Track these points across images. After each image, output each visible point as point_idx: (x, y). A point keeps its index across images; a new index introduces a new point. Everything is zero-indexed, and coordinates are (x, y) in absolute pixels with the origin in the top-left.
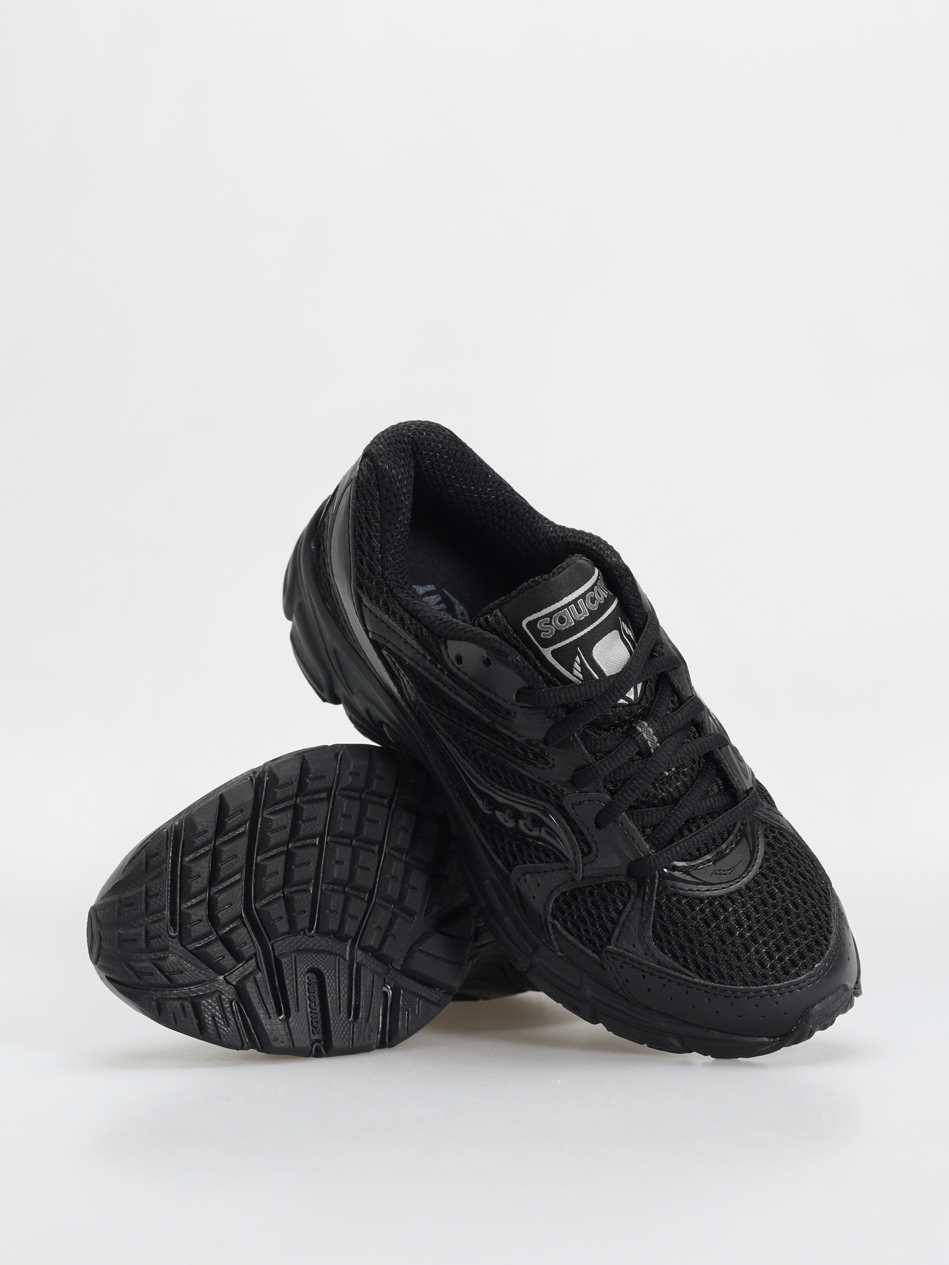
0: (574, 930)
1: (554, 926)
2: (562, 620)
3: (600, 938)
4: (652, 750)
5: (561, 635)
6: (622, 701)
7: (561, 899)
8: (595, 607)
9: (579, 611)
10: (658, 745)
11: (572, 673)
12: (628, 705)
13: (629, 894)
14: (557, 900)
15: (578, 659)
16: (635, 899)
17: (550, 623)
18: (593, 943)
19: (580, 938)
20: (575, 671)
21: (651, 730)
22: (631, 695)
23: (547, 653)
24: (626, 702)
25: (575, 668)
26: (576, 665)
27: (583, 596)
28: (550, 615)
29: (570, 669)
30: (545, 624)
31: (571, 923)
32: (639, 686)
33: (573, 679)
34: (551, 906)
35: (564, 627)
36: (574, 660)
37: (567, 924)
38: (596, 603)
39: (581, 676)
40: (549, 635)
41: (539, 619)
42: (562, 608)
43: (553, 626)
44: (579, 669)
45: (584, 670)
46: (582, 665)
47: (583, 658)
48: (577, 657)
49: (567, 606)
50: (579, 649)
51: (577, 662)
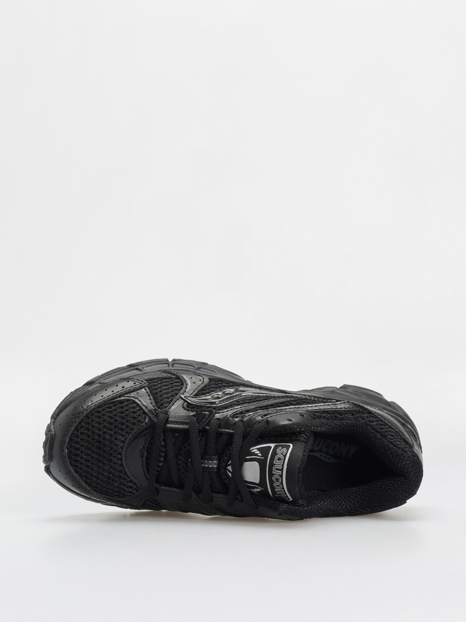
2: (279, 459)
4: (203, 461)
5: (274, 454)
6: (230, 462)
8: (274, 479)
9: (277, 469)
10: (203, 465)
15: (260, 455)
17: (282, 454)
21: (211, 466)
22: (229, 468)
23: (273, 445)
24: (228, 464)
25: (258, 451)
26: (258, 452)
27: (281, 476)
28: (285, 456)
29: (258, 449)
30: (283, 452)
32: (230, 475)
33: (254, 448)
35: (276, 457)
36: (261, 453)
38: (275, 480)
39: (253, 451)
40: (278, 450)
41: (288, 451)
42: (284, 462)
43: (280, 454)
44: (256, 452)
45: (254, 454)
46: (256, 455)
47: (259, 457)
48: (261, 455)
49: (283, 465)
50: (264, 458)
51: (259, 453)
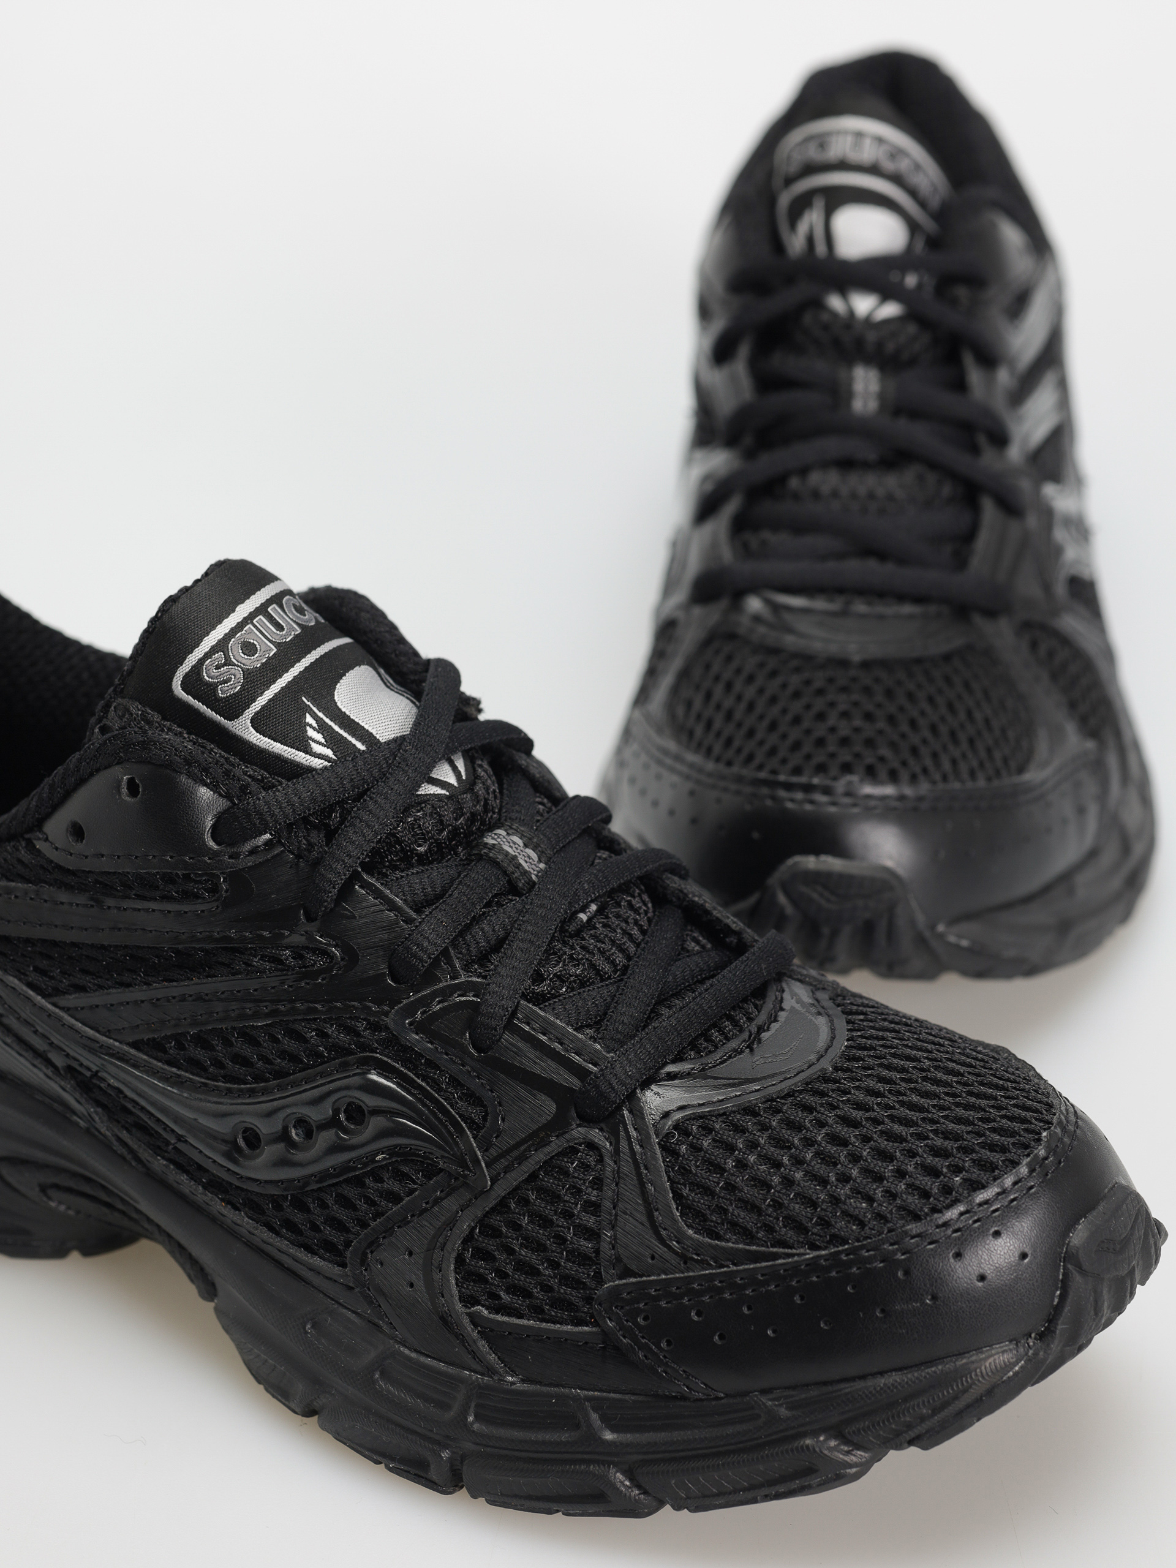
0: (518, 1302)
1: (475, 1319)
2: (249, 649)
3: (577, 1284)
4: (535, 878)
5: (257, 680)
7: (468, 1255)
9: (279, 627)
10: (543, 865)
11: (308, 751)
12: (448, 798)
13: (601, 1160)
14: (460, 1260)
15: (309, 719)
16: (615, 1162)
17: (228, 662)
18: (570, 1306)
19: (537, 1312)
20: (313, 745)
21: (516, 839)
23: (244, 728)
25: (310, 739)
26: (311, 734)
28: (222, 645)
29: (303, 745)
30: (218, 667)
31: (508, 1292)
32: (459, 761)
33: (317, 763)
34: (453, 1282)
35: (255, 662)
36: (303, 725)
37: (499, 1298)
39: (329, 752)
40: (233, 687)
41: (201, 661)
42: (240, 626)
43: (234, 665)
44: (319, 737)
45: (332, 740)
46: (322, 728)
47: (321, 715)
48: (308, 715)
49: (249, 619)
50: (304, 699)
51: (311, 726)
